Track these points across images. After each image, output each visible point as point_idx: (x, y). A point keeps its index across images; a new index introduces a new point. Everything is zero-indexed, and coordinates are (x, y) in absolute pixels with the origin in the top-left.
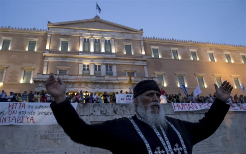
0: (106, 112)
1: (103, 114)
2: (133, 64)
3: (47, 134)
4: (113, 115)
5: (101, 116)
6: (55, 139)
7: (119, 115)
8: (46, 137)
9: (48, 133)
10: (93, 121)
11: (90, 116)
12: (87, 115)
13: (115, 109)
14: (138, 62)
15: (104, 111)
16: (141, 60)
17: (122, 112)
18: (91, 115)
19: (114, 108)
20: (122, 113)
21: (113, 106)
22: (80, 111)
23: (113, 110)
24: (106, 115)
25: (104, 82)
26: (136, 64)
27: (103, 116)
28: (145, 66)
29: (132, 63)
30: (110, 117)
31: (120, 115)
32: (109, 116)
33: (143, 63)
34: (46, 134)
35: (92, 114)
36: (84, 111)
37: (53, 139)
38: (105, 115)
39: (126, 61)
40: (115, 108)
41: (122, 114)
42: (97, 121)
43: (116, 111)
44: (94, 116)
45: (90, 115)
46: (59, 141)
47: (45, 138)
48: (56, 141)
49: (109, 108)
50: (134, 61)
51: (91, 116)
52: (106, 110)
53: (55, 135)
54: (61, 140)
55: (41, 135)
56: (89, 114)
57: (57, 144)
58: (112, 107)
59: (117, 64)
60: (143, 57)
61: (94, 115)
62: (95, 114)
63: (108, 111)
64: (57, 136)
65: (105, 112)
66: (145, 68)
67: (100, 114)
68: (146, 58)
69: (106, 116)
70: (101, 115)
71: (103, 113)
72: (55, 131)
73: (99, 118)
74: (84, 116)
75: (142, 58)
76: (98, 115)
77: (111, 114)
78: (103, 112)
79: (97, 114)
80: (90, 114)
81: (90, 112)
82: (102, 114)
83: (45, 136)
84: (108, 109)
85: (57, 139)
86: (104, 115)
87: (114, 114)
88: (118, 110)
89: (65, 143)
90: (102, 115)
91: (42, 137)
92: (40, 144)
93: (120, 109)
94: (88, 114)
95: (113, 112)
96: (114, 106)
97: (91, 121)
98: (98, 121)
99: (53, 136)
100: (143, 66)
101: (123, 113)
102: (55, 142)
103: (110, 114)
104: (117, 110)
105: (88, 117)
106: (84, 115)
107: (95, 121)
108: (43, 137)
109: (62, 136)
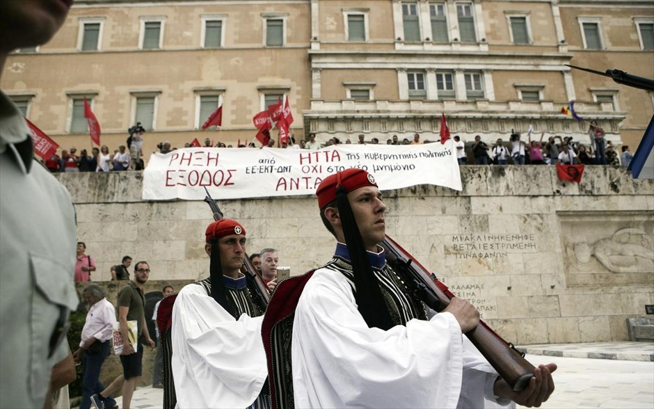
0: (593, 187)
1: (586, 191)
2: (535, 68)
3: (458, 243)
4: (610, 195)
5: (582, 197)
6: (480, 255)
7: (624, 195)
8: (457, 251)
9: (459, 239)
10: (564, 210)
11: (553, 198)
12: (547, 196)
13: (614, 181)
14: (547, 62)
15: (586, 184)
16: (555, 58)
17: (631, 186)
18: (557, 194)
19: (610, 176)
20: (633, 190)
21: (608, 173)
22: (527, 185)
23: (609, 181)
24: (594, 195)
25: (479, 115)
26: (542, 68)
27: (586, 198)
28: (567, 71)
29: (532, 65)
30: (602, 200)
31: (629, 195)
32: (600, 197)
33: (561, 65)
34: (456, 242)
35: (558, 191)
36: (538, 185)
37: (474, 256)
38: (590, 194)
39: (518, 62)
40: (612, 177)
41: (634, 193)
42: (572, 210)
43: (615, 183)
44: (564, 197)
45: (554, 195)
46: (490, 260)
47: (455, 252)
48: (481, 259)
49: (599, 177)
50: (537, 62)
51: (558, 198)
52: (592, 183)
53: (477, 246)
54: (494, 258)
55: (445, 247)
56: (552, 194)
57: (487, 268)
58: (605, 174)
59: (495, 70)
60: (560, 48)
61: (564, 195)
62: (566, 194)
63: (596, 185)
64: (482, 247)
65: (589, 188)
66: (568, 78)
67: (578, 193)
68: (569, 51)
69: (592, 198)
70: (580, 195)
71: (584, 189)
72: (476, 235)
73: (576, 203)
74: (540, 198)
75: (558, 50)
76: (573, 196)
77: (605, 194)
78: (584, 187)
79: (571, 194)
80: (554, 193)
81: (552, 189)
82: (583, 193)
83: (455, 248)
84: (596, 179)
85: (484, 256)
86: (588, 195)
87: (613, 193)
88: (621, 181)
89: (504, 264)
90: (584, 195)
91: (447, 251)
92: (446, 267)
93: (627, 181)
94: (549, 192)
95: (610, 188)
96: (610, 171)
97: (559, 209)
98: (576, 209)
99: (474, 247)
100: (562, 73)
101: (636, 191)
102: (480, 262)
103: (603, 192)
104: (618, 181)
105: (550, 199)
106: (541, 196)
107: (567, 209)
108: (451, 250)
109: (495, 246)
